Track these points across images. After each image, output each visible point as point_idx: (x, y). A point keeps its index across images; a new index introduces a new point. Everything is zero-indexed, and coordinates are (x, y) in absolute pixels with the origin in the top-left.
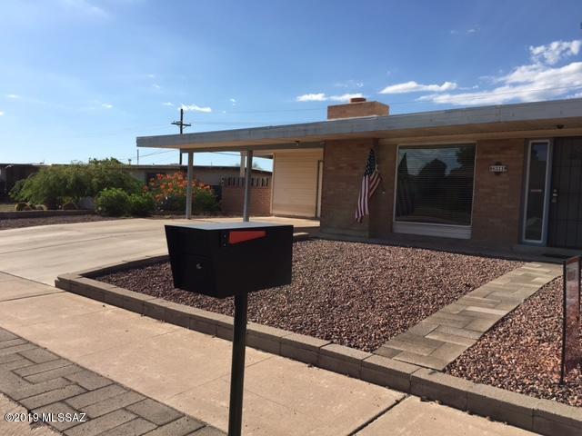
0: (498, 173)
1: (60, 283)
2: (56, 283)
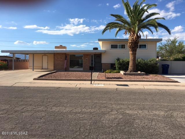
1: (35, 79)
2: (34, 79)
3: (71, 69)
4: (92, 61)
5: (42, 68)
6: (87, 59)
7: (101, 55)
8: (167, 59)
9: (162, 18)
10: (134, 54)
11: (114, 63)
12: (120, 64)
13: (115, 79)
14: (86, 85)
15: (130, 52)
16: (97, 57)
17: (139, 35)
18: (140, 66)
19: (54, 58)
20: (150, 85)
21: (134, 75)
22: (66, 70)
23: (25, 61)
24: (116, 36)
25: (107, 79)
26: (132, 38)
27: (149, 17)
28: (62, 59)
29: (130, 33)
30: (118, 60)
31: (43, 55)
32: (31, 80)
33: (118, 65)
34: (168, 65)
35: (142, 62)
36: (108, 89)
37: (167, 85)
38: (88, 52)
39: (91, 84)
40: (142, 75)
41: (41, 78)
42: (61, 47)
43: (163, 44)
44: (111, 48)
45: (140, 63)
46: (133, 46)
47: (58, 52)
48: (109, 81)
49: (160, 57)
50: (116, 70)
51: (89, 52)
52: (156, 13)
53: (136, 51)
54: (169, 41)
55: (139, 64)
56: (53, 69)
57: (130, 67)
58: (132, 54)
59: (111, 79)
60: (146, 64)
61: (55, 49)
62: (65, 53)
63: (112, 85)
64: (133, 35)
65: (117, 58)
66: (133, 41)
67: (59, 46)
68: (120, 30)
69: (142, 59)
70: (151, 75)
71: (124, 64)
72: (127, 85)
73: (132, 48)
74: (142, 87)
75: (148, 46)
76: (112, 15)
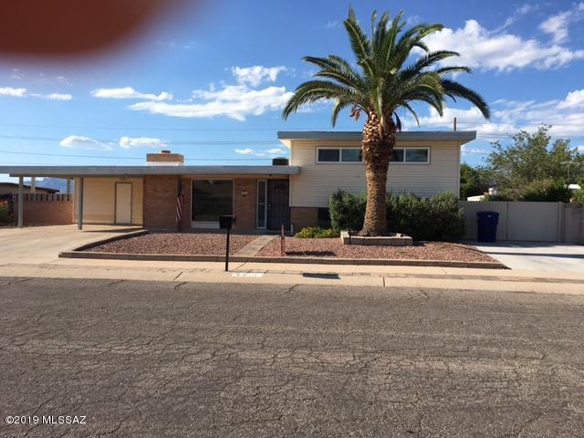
0: (244, 195)
1: (63, 255)
2: (60, 256)
3: (195, 225)
4: (262, 199)
5: (112, 222)
6: (245, 193)
7: (288, 180)
8: (509, 193)
9: (462, 68)
10: (380, 179)
11: (325, 206)
12: (343, 210)
13: (310, 257)
14: (210, 273)
15: (369, 174)
16: (276, 188)
17: (395, 121)
18: (405, 217)
19: (144, 191)
20: (407, 276)
21: (377, 243)
22: (182, 227)
24: (334, 125)
25: (286, 257)
26: (373, 131)
27: (426, 65)
28: (168, 195)
29: (368, 113)
30: (339, 196)
31: (118, 180)
32: (52, 257)
33: (336, 213)
34: (496, 215)
35: (411, 204)
36: (266, 288)
37: (460, 278)
38: (255, 172)
39: (227, 270)
40: (402, 246)
41: (83, 252)
42: (166, 155)
43: (505, 149)
44: (319, 160)
45: (403, 206)
46: (377, 155)
47: (154, 173)
48: (289, 262)
49: (491, 189)
50: (331, 228)
51: (249, 172)
52: (448, 52)
53: (385, 169)
54: (521, 139)
55: (403, 212)
56: (141, 222)
57: (369, 220)
58: (374, 179)
59: (296, 257)
60: (422, 211)
61: (146, 164)
62: (179, 176)
63: (289, 275)
64: (374, 121)
65: (336, 191)
66: (376, 138)
67: (160, 153)
68: (342, 104)
69: (413, 195)
70: (430, 246)
71: (357, 210)
72: (335, 276)
73: (373, 161)
74: (377, 282)
75: (435, 155)
76: (310, 59)
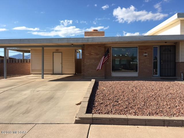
0: (146, 56)
16: (164, 51)
23: (24, 61)
